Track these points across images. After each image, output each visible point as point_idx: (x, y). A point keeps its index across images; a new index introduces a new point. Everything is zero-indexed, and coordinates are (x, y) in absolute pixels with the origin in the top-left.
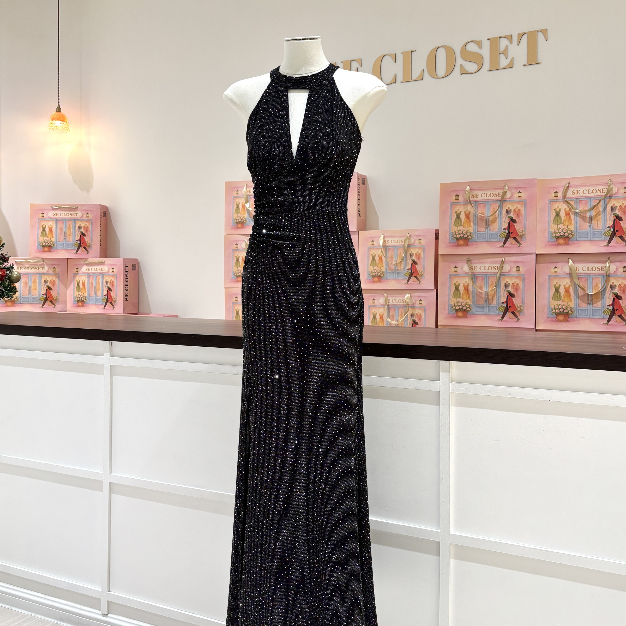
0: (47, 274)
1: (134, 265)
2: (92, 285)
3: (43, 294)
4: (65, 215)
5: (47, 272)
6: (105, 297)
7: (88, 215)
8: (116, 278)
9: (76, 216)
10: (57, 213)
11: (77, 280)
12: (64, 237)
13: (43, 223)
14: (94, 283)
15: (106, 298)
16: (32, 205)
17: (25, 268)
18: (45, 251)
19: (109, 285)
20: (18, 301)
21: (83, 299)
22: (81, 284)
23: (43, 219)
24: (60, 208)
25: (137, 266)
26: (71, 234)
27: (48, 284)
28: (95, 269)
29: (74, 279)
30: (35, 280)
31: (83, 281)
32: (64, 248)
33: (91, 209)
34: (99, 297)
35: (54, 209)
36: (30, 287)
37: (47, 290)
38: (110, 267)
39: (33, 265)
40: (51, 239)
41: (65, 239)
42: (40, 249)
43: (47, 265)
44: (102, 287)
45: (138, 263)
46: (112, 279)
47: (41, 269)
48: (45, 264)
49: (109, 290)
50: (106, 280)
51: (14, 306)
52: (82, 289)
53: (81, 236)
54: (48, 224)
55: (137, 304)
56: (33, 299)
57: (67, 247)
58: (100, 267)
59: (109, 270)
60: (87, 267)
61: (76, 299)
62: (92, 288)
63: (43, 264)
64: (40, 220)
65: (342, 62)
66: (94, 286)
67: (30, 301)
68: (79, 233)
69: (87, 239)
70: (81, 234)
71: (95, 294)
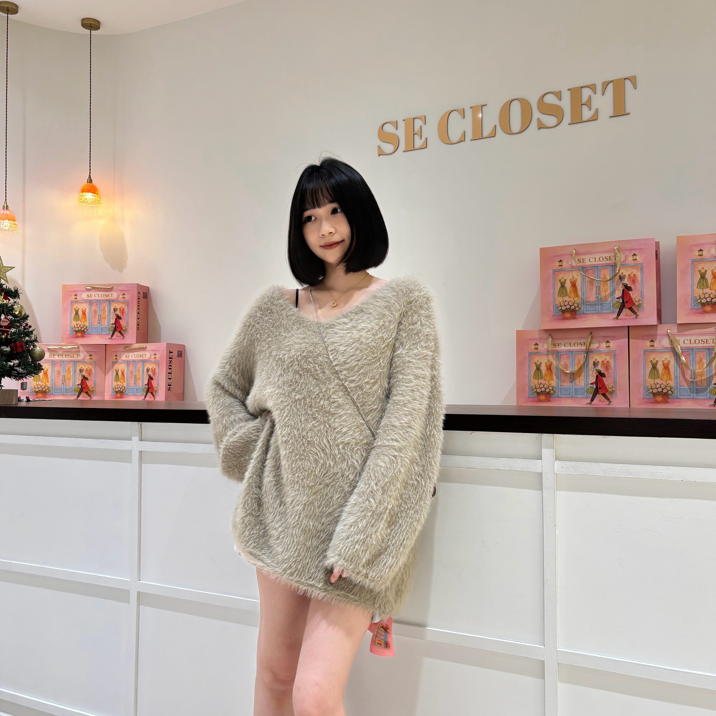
0: (82, 362)
1: (180, 351)
2: (132, 372)
3: (78, 385)
4: (100, 296)
5: (82, 360)
6: (145, 386)
7: (124, 296)
8: (159, 365)
9: (112, 297)
10: (91, 295)
11: (116, 368)
12: (99, 320)
13: (76, 306)
14: (134, 372)
15: (147, 387)
16: (64, 287)
17: (58, 356)
18: (77, 337)
19: (150, 373)
20: (50, 392)
21: (121, 390)
22: (120, 373)
23: (76, 301)
24: (94, 289)
25: (183, 353)
26: (105, 317)
27: (84, 373)
28: (136, 356)
29: (112, 368)
30: (69, 369)
32: (98, 333)
33: (128, 289)
34: (139, 387)
35: (88, 290)
36: (64, 376)
37: (82, 379)
38: (151, 353)
39: (68, 352)
40: (85, 324)
41: (99, 323)
42: (72, 335)
43: (83, 351)
44: (143, 376)
45: (185, 349)
46: (153, 367)
47: (76, 356)
49: (151, 378)
50: (147, 368)
51: (45, 397)
52: (121, 379)
53: (116, 319)
54: (81, 307)
55: (182, 395)
56: (66, 390)
57: (101, 332)
58: (141, 353)
59: (150, 356)
60: (126, 354)
61: (115, 390)
62: (132, 377)
63: (79, 351)
64: (72, 303)
65: (404, 120)
66: (134, 374)
67: (63, 392)
68: (115, 315)
69: (122, 322)
70: (116, 317)
71: (135, 383)
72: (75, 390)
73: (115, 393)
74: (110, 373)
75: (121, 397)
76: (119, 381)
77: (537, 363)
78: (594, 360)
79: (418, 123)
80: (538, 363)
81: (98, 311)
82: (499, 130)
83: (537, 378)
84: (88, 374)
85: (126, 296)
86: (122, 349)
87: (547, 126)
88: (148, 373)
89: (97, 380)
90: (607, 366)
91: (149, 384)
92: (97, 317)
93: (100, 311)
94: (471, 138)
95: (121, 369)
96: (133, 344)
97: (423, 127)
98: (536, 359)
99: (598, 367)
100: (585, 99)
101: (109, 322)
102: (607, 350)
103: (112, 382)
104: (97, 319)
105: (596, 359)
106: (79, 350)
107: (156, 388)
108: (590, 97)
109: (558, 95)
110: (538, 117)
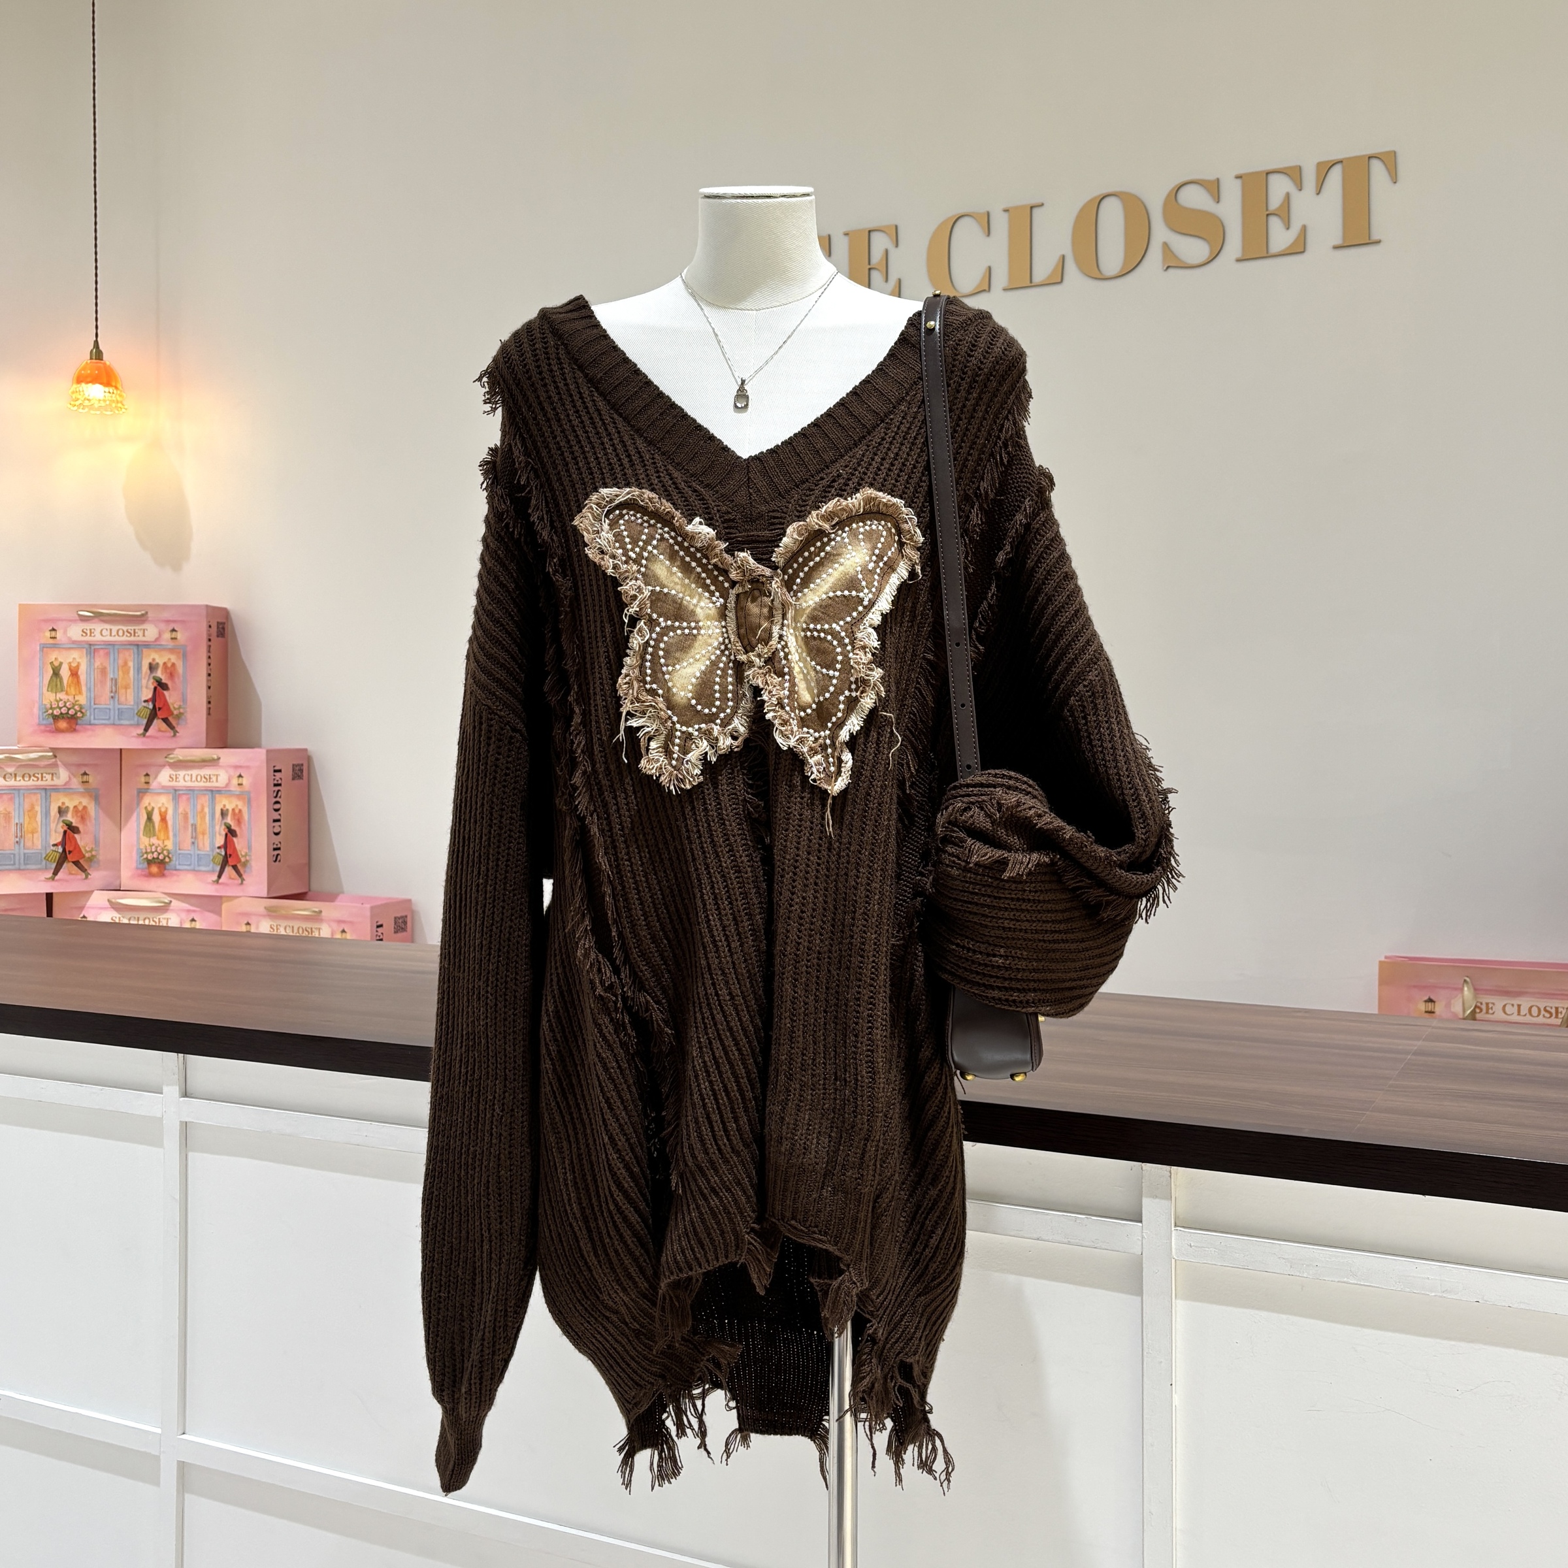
0: (65, 789)
1: (298, 765)
3: (54, 845)
4: (114, 633)
5: (66, 784)
6: (218, 851)
7: (174, 634)
9: (144, 636)
10: (91, 630)
11: (146, 805)
12: (111, 692)
13: (53, 656)
15: (223, 853)
16: (24, 610)
18: (59, 731)
19: (229, 820)
21: (161, 857)
22: (156, 818)
23: (55, 646)
24: (99, 616)
25: (305, 768)
26: (128, 685)
27: (69, 817)
28: (194, 779)
31: (163, 810)
32: (111, 721)
33: (184, 618)
35: (83, 619)
36: (20, 826)
37: (65, 832)
38: (231, 772)
39: (28, 768)
40: (77, 698)
41: (112, 697)
42: (46, 725)
43: (67, 766)
45: (309, 759)
47: (49, 777)
48: (59, 763)
49: (231, 832)
50: (222, 807)
52: (159, 831)
53: (155, 688)
54: (67, 659)
55: (306, 867)
56: (27, 858)
57: (119, 719)
58: (206, 772)
59: (229, 781)
60: (172, 772)
61: (145, 856)
63: (56, 765)
64: (47, 648)
67: (20, 863)
68: (152, 680)
69: (171, 697)
70: (156, 684)
71: (193, 843)
73: (146, 863)
75: (162, 875)
82: (1071, 266)
85: (179, 635)
86: (163, 760)
87: (1187, 263)
88: (225, 821)
89: (101, 833)
91: (228, 845)
92: (109, 683)
94: (1009, 284)
95: (160, 808)
97: (894, 253)
100: (1275, 202)
103: (139, 839)
108: (1288, 196)
109: (1214, 188)
110: (1164, 240)
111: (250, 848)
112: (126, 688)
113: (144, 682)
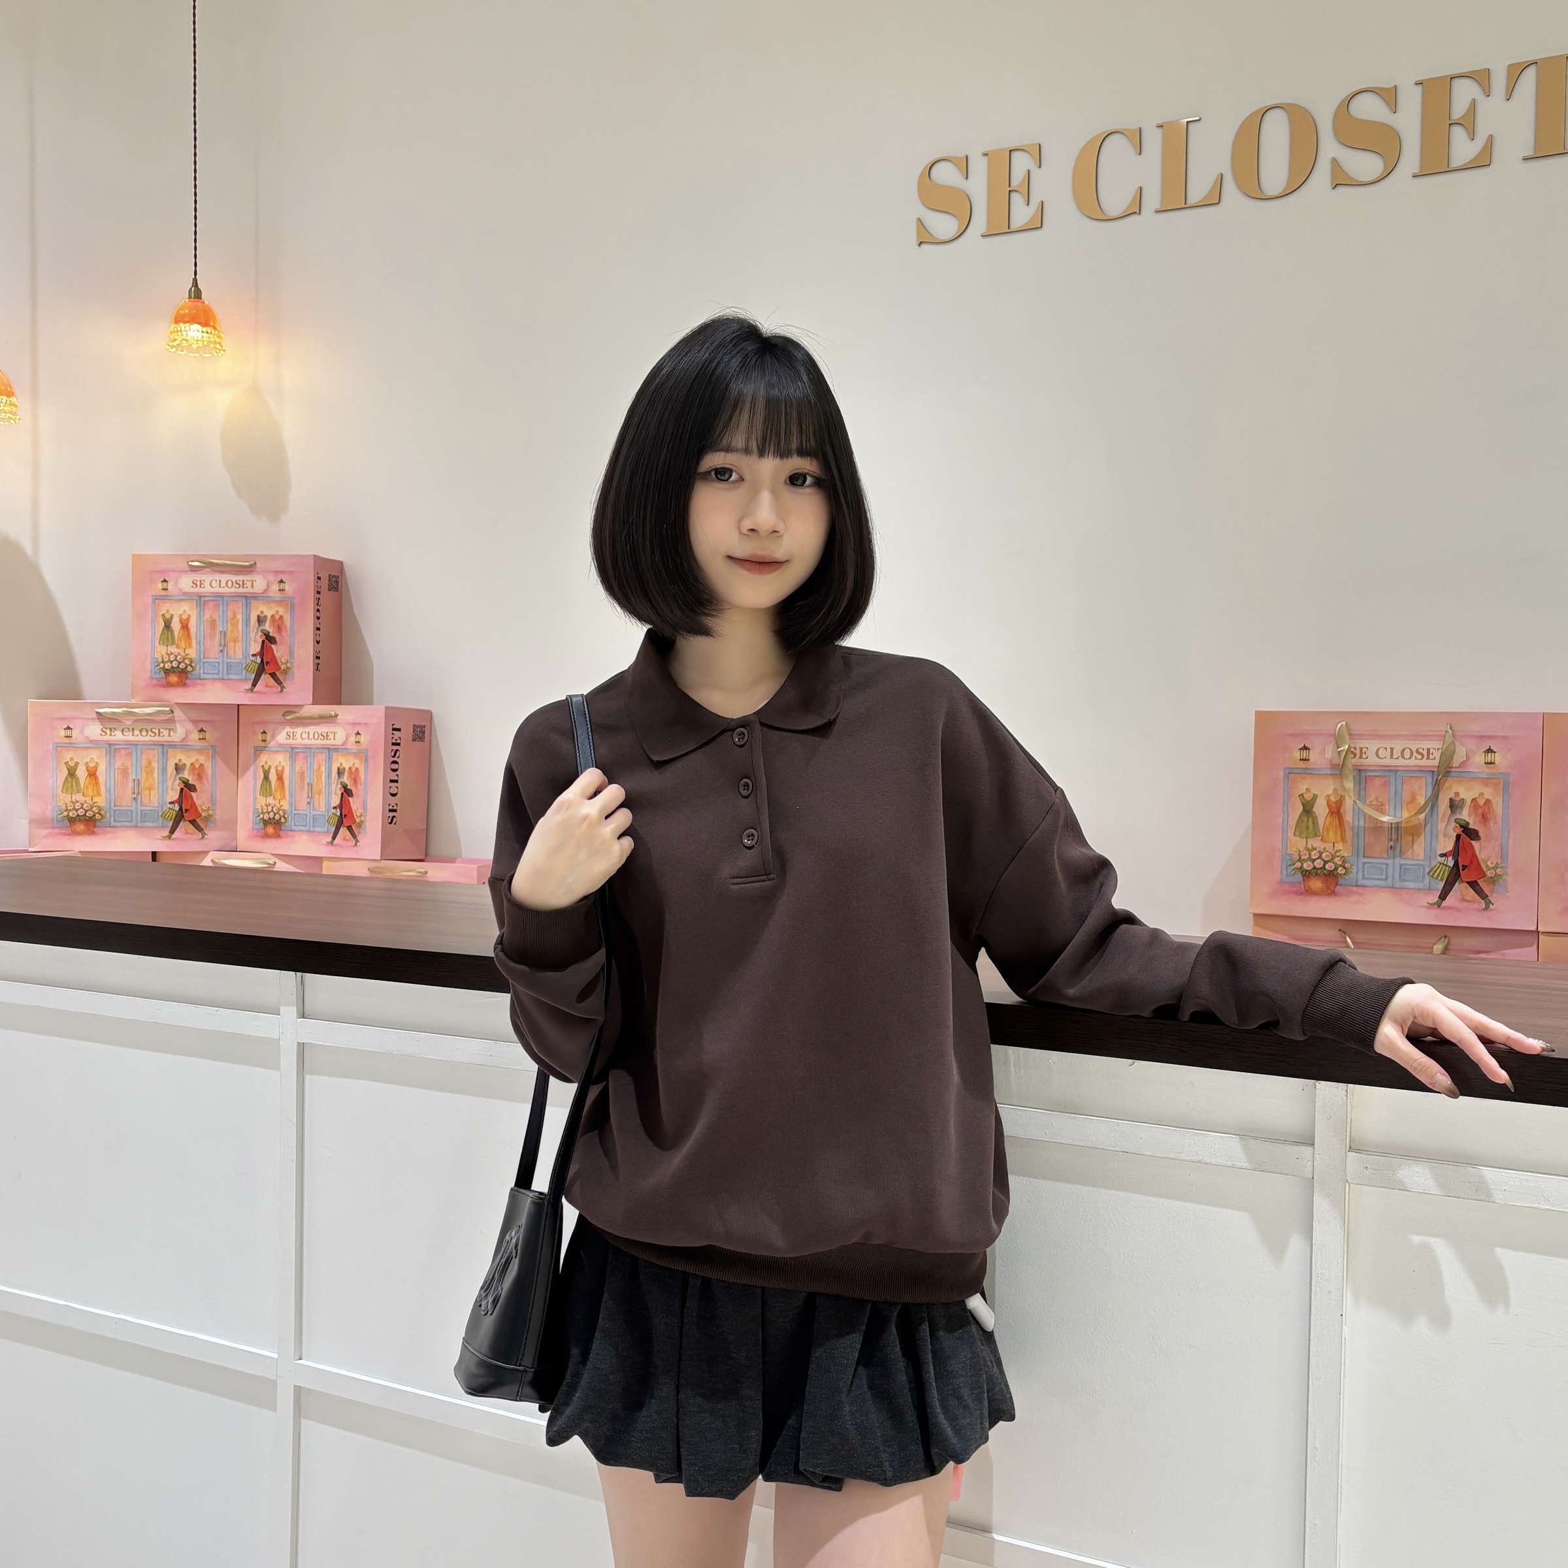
0: (183, 746)
1: (420, 726)
2: (302, 775)
3: (171, 803)
4: (223, 584)
5: (182, 741)
6: (334, 811)
7: (282, 586)
8: (366, 760)
9: (252, 587)
10: (201, 581)
11: (263, 763)
12: (221, 645)
13: (166, 608)
14: (307, 775)
15: (338, 814)
16: (137, 559)
17: (122, 731)
18: (170, 685)
19: (346, 779)
20: (104, 820)
21: (277, 817)
22: (273, 777)
23: (164, 597)
24: (210, 566)
25: (426, 730)
26: (237, 638)
27: (186, 775)
28: (311, 736)
29: (254, 761)
30: (150, 763)
31: (280, 769)
32: (220, 676)
33: (291, 569)
34: (319, 813)
35: (194, 569)
36: (137, 782)
37: (182, 790)
38: (349, 729)
39: (146, 722)
40: (187, 652)
41: (221, 650)
42: (156, 679)
43: (183, 722)
45: (432, 721)
46: (354, 764)
47: (166, 732)
48: (175, 719)
49: (347, 792)
50: (339, 765)
51: (93, 833)
52: (276, 790)
53: (263, 642)
54: (179, 610)
55: (424, 833)
56: (144, 816)
57: (228, 673)
58: (323, 729)
59: (347, 739)
60: (288, 729)
61: (262, 816)
62: (302, 788)
63: (172, 721)
64: (158, 599)
65: (985, 155)
66: (307, 780)
67: (137, 820)
68: (260, 633)
69: (279, 651)
70: (264, 638)
71: (308, 803)
72: (164, 816)
73: (262, 824)
74: (250, 774)
75: (277, 836)
76: (271, 795)
77: (1305, 796)
78: (1452, 795)
79: (1021, 163)
80: (1308, 797)
81: (219, 623)
82: (1230, 188)
83: (1304, 835)
84: (196, 777)
85: (287, 587)
86: (279, 717)
87: (1357, 181)
88: (341, 780)
89: (218, 793)
90: (1484, 811)
91: (343, 805)
92: (218, 636)
93: (225, 619)
94: (1158, 206)
96: (304, 705)
97: (1036, 174)
98: (1303, 786)
99: (1460, 813)
100: (1459, 109)
101: (246, 649)
102: (1485, 771)
103: (255, 798)
104: (217, 641)
105: (1457, 794)
106: (174, 717)
107: (361, 816)
108: (1474, 103)
109: (1390, 97)
110: (1333, 156)
111: (365, 808)
112: (235, 641)
113: (252, 635)
